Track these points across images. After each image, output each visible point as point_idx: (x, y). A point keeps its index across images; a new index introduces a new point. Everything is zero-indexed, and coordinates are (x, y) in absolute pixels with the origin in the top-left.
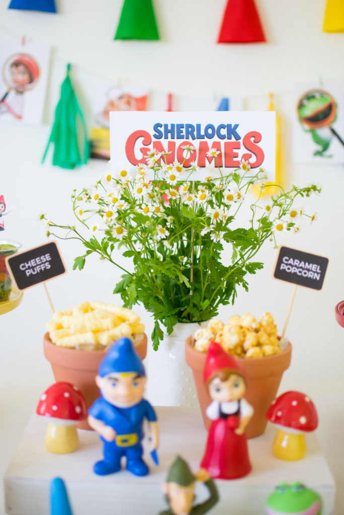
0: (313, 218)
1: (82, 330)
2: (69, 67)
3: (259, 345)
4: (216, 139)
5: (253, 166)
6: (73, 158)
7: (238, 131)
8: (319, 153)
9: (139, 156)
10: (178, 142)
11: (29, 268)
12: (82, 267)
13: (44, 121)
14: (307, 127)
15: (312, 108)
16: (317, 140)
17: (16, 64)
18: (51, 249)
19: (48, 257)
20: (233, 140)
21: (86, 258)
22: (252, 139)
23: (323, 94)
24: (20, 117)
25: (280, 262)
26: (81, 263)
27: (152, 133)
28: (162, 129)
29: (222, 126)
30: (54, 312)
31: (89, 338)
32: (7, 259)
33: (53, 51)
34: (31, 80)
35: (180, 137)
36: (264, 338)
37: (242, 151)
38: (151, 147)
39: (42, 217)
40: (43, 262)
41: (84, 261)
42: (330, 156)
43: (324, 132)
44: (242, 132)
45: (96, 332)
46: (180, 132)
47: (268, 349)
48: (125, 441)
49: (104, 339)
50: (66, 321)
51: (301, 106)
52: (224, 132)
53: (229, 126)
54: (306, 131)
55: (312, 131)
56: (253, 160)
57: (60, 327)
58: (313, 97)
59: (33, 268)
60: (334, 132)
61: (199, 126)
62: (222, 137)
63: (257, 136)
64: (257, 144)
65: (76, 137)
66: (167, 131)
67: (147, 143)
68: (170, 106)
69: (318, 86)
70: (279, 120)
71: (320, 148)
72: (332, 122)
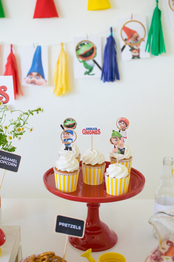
8: (87, 73)
14: (81, 60)
15: (83, 50)
16: (86, 66)
23: (88, 43)
42: (93, 75)
43: (90, 62)
51: (77, 49)
54: (81, 62)
55: (84, 62)
58: (84, 44)
60: (95, 62)
68: (12, 50)
69: (86, 39)
70: (66, 56)
71: (88, 70)
72: (94, 57)
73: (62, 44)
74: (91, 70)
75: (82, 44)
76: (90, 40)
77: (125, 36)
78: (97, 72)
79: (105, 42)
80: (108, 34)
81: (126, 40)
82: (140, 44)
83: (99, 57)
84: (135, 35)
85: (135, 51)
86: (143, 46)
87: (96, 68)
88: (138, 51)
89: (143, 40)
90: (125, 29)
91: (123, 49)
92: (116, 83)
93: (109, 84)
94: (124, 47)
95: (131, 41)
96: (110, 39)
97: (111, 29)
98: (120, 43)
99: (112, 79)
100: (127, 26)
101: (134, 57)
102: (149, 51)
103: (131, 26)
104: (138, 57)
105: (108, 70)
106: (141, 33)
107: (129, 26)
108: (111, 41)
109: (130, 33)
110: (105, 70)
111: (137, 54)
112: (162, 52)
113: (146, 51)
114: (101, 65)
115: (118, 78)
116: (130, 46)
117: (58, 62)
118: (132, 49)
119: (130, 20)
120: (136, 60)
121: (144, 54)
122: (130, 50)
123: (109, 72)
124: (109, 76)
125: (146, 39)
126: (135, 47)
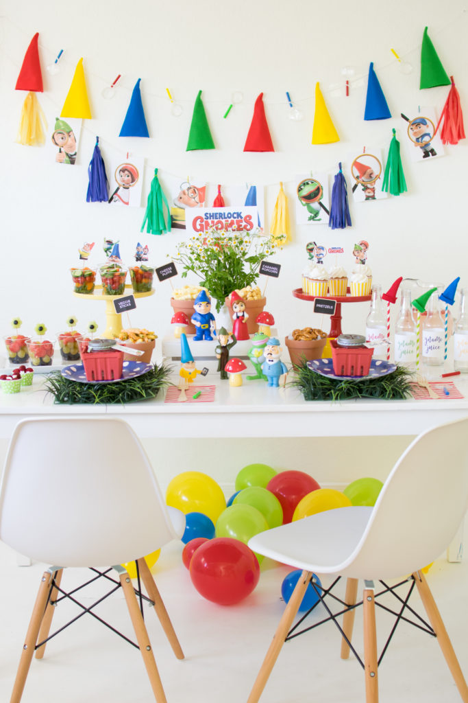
1: (186, 294)
2: (156, 171)
3: (252, 296)
4: (232, 219)
5: (249, 230)
6: (161, 228)
7: (242, 215)
8: (312, 218)
10: (216, 221)
11: (163, 273)
13: (142, 205)
14: (304, 203)
15: (307, 190)
17: (123, 170)
18: (172, 265)
19: (171, 268)
20: (240, 219)
22: (248, 219)
24: (127, 204)
25: (261, 267)
29: (235, 213)
30: (173, 289)
31: (189, 296)
33: (146, 161)
34: (133, 180)
35: (216, 218)
36: (254, 294)
37: (244, 224)
40: (169, 270)
41: (187, 274)
42: (319, 220)
43: (315, 205)
45: (192, 294)
46: (216, 216)
47: (256, 298)
48: (204, 327)
50: (179, 292)
51: (300, 190)
52: (235, 215)
53: (237, 213)
54: (304, 205)
55: (308, 204)
56: (249, 227)
57: (177, 294)
58: (308, 184)
59: (165, 273)
61: (224, 214)
62: (235, 218)
63: (250, 217)
64: (250, 220)
65: (162, 214)
66: (211, 216)
67: (202, 221)
68: (219, 192)
69: (310, 177)
70: (286, 198)
71: (313, 215)
72: (320, 199)
73: (281, 184)
74: (316, 215)
75: (305, 184)
76: (314, 178)
77: (357, 173)
78: (324, 217)
79: (333, 181)
80: (337, 171)
81: (357, 177)
82: (375, 182)
83: (326, 199)
84: (369, 171)
85: (369, 190)
86: (378, 185)
87: (322, 211)
88: (373, 190)
89: (378, 177)
90: (357, 165)
91: (354, 189)
92: (347, 230)
93: (338, 231)
94: (356, 186)
95: (363, 178)
96: (339, 177)
97: (340, 164)
98: (351, 181)
99: (342, 225)
100: (360, 161)
101: (368, 198)
102: (386, 191)
103: (364, 161)
104: (373, 198)
105: (337, 213)
106: (376, 169)
107: (362, 161)
108: (340, 180)
109: (363, 169)
110: (334, 214)
111: (371, 194)
112: (403, 190)
113: (383, 190)
114: (328, 209)
115: (350, 224)
116: (363, 186)
117: (277, 205)
118: (366, 188)
119: (362, 154)
120: (371, 202)
121: (379, 193)
122: (363, 190)
123: (338, 217)
124: (338, 220)
125: (382, 176)
126: (369, 186)
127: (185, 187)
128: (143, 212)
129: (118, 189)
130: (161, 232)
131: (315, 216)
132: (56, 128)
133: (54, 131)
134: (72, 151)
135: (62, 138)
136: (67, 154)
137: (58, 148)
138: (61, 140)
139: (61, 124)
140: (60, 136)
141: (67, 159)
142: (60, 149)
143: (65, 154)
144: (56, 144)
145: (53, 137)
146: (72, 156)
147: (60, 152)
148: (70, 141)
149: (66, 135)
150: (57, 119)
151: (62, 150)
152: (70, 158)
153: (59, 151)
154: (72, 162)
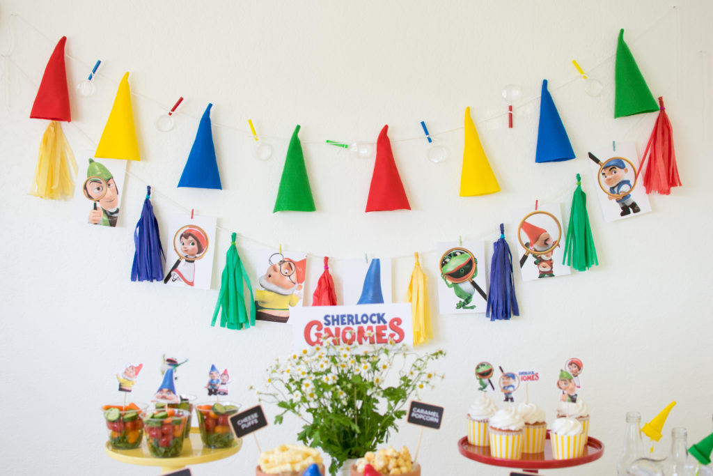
0: (443, 377)
1: (283, 462)
2: (234, 236)
4: (369, 324)
5: (397, 342)
7: (385, 317)
8: (462, 305)
9: (314, 338)
10: (342, 327)
11: (244, 423)
12: (281, 422)
13: (213, 286)
15: (454, 264)
17: (185, 236)
18: (258, 410)
19: (255, 415)
20: (382, 324)
21: (284, 416)
22: (395, 323)
24: (191, 284)
25: (411, 411)
26: (279, 419)
27: (323, 321)
28: (330, 319)
29: (374, 315)
30: (260, 451)
31: (288, 467)
32: (229, 418)
33: (219, 222)
34: (200, 250)
35: (343, 324)
36: (401, 462)
37: (388, 332)
38: (322, 332)
39: (251, 388)
40: (253, 419)
41: (282, 418)
42: (472, 307)
43: (466, 286)
44: (388, 318)
45: (293, 463)
46: (343, 320)
47: (405, 469)
49: (298, 468)
50: (271, 458)
51: (444, 263)
52: (375, 318)
53: (378, 315)
55: (455, 285)
56: (397, 337)
57: (267, 462)
58: (455, 255)
59: (246, 423)
61: (356, 316)
62: (374, 322)
63: (399, 321)
64: (399, 326)
66: (333, 320)
67: (319, 328)
68: (326, 268)
69: (458, 246)
70: (424, 276)
71: (463, 301)
72: (473, 277)
73: (417, 255)
74: (468, 299)
75: (451, 255)
76: (464, 246)
77: (526, 239)
78: (480, 303)
79: (491, 252)
80: (498, 236)
81: (527, 245)
82: (552, 251)
83: (482, 277)
84: (543, 236)
85: (544, 264)
86: (558, 255)
88: (550, 263)
89: (556, 244)
90: (525, 226)
91: (522, 262)
92: (513, 320)
93: (500, 324)
94: (525, 258)
95: (535, 246)
96: (501, 245)
97: (502, 226)
98: (518, 251)
99: (506, 315)
100: (529, 221)
101: (542, 275)
102: (569, 264)
103: (536, 221)
104: (550, 274)
105: (498, 297)
106: (553, 233)
107: (533, 221)
108: (502, 249)
109: (535, 233)
110: (494, 298)
111: (548, 269)
112: (592, 263)
113: (564, 263)
114: (485, 290)
115: (516, 313)
116: (536, 257)
117: (411, 287)
118: (539, 261)
119: (534, 211)
120: (547, 280)
121: (560, 268)
122: (535, 263)
123: (501, 303)
124: (500, 308)
125: (563, 243)
126: (544, 257)
127: (276, 260)
128: (214, 296)
129: (178, 262)
130: (241, 326)
131: (465, 302)
132: (89, 175)
133: (87, 179)
134: (113, 207)
135: (98, 189)
136: (105, 212)
137: (92, 202)
138: (96, 190)
139: (97, 168)
140: (95, 185)
141: (105, 218)
142: (95, 204)
143: (102, 211)
144: (90, 197)
145: (85, 188)
146: (112, 213)
147: (95, 208)
148: (109, 192)
149: (104, 183)
150: (91, 161)
151: (98, 205)
152: (109, 217)
153: (93, 207)
154: (113, 223)
